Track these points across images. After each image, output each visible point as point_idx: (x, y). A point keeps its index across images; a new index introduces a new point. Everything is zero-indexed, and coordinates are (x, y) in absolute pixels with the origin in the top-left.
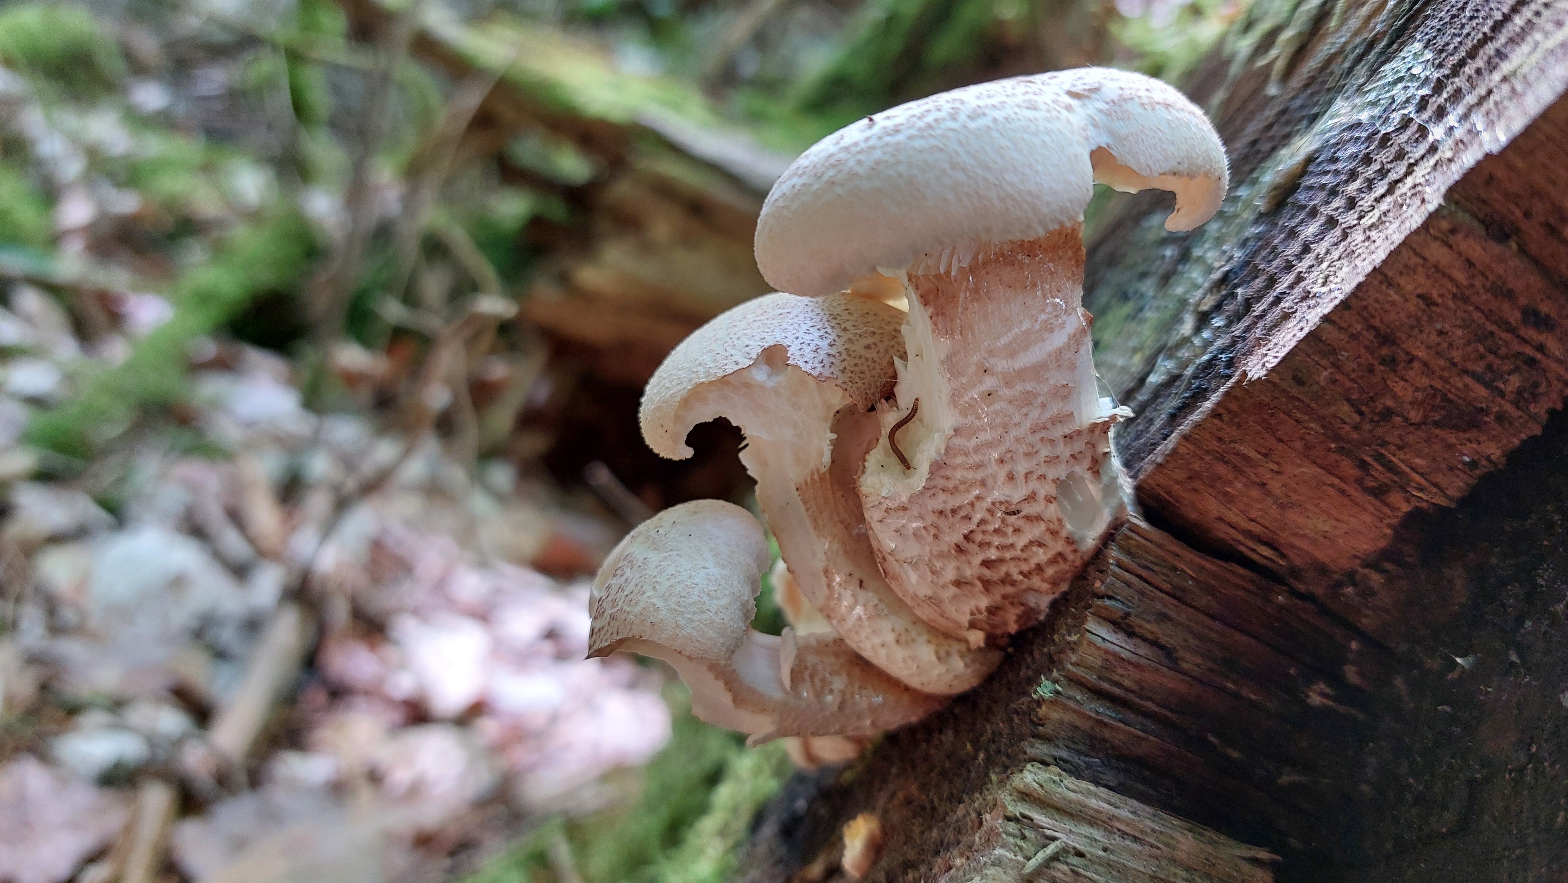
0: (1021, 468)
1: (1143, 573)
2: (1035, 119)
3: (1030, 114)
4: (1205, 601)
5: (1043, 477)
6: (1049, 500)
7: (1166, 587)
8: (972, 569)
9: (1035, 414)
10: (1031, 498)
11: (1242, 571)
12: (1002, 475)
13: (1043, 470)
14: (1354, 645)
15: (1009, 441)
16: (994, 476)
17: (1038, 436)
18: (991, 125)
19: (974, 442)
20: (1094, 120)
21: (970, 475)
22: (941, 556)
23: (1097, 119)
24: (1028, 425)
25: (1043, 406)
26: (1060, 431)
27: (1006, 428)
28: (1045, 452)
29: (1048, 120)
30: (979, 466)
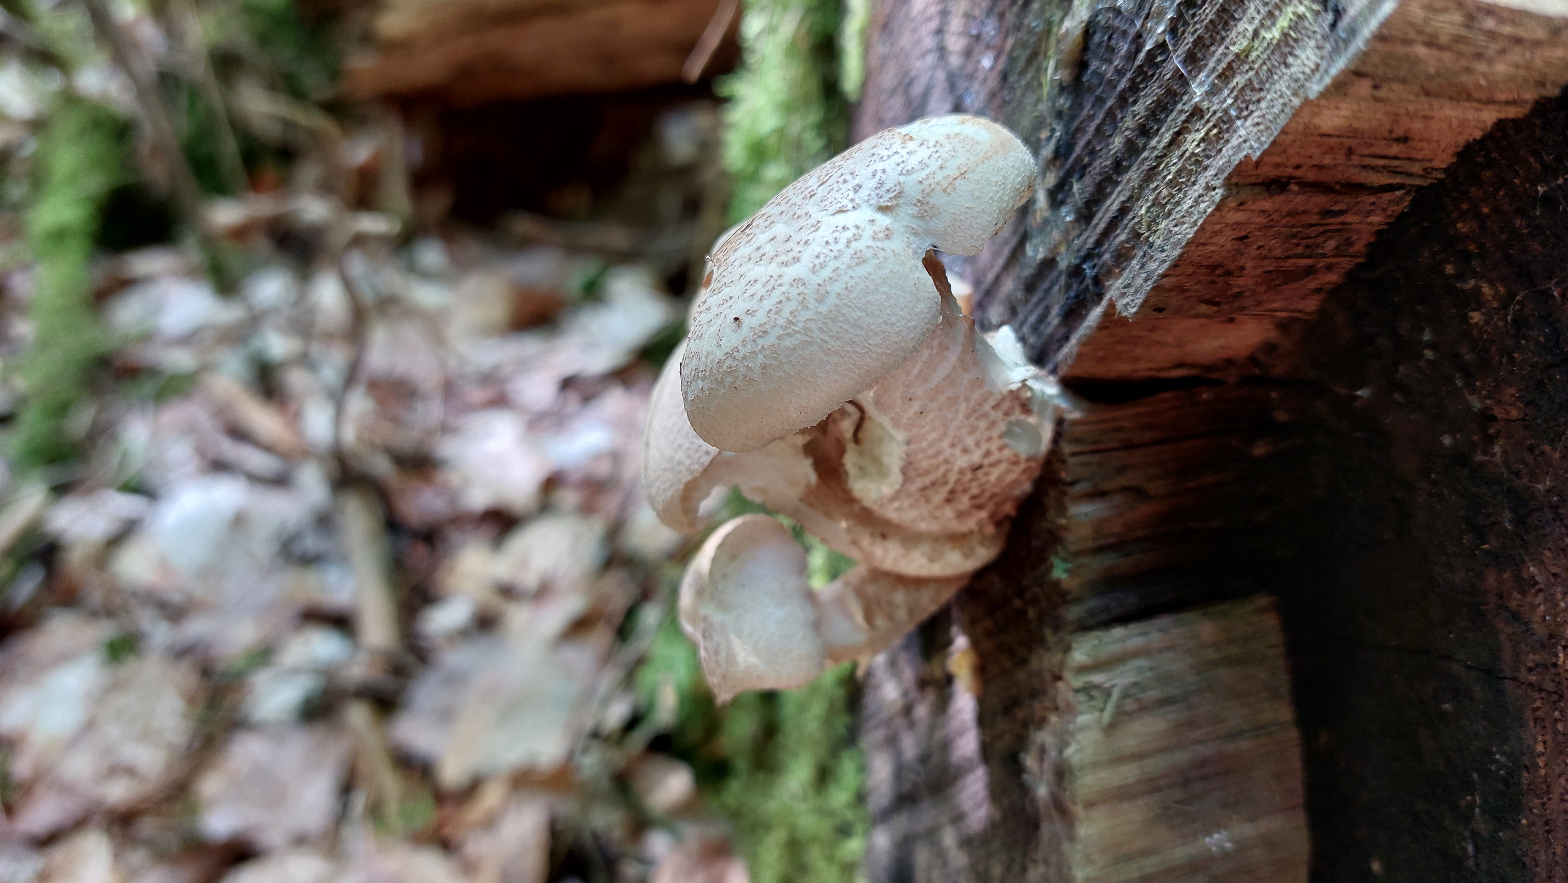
0: (970, 442)
1: (1095, 447)
2: (869, 274)
3: (862, 271)
4: (1148, 436)
5: (989, 439)
6: (1001, 449)
7: (1115, 445)
8: (964, 502)
9: (963, 407)
10: (988, 453)
11: (1166, 395)
12: (957, 451)
13: (987, 434)
14: (1273, 395)
15: (952, 431)
16: (952, 455)
17: (973, 419)
18: (838, 302)
19: (924, 444)
20: (913, 229)
21: (934, 462)
22: (937, 508)
23: (914, 226)
24: (960, 416)
25: (967, 399)
26: (987, 407)
27: (946, 427)
28: (983, 424)
29: (879, 267)
30: (938, 453)
